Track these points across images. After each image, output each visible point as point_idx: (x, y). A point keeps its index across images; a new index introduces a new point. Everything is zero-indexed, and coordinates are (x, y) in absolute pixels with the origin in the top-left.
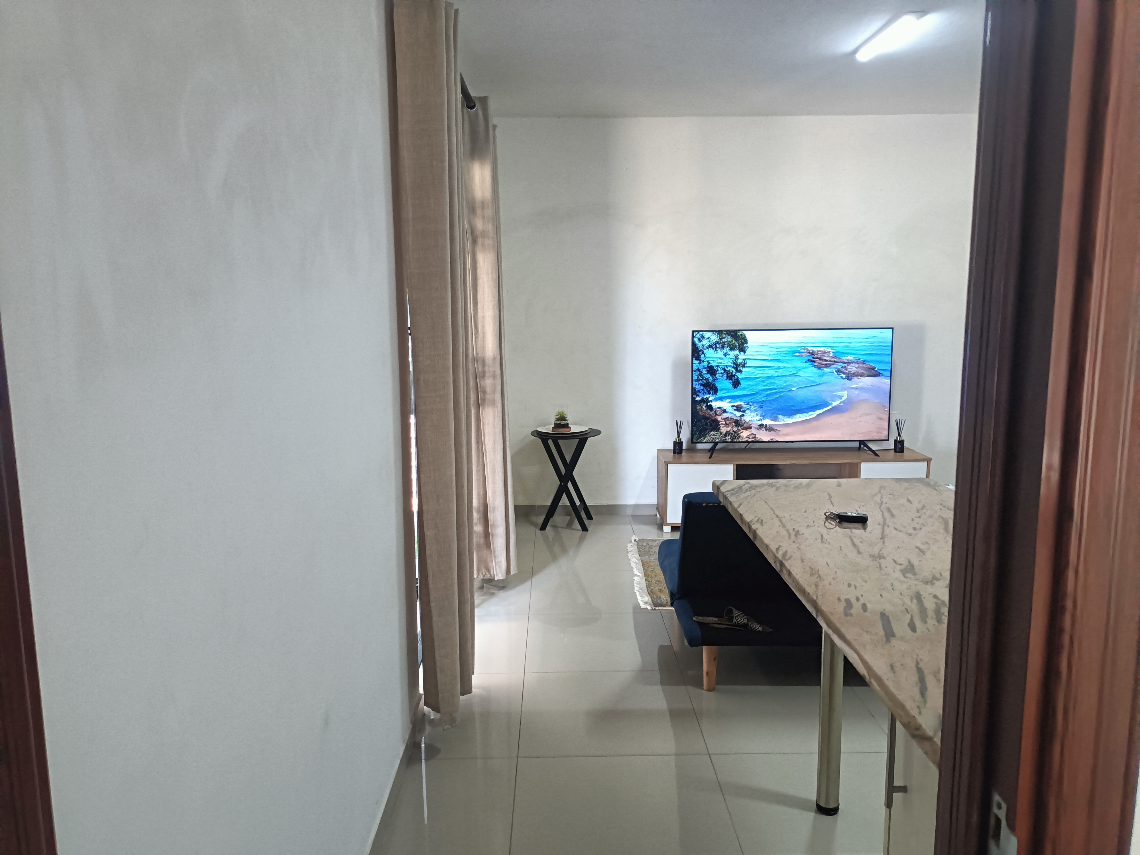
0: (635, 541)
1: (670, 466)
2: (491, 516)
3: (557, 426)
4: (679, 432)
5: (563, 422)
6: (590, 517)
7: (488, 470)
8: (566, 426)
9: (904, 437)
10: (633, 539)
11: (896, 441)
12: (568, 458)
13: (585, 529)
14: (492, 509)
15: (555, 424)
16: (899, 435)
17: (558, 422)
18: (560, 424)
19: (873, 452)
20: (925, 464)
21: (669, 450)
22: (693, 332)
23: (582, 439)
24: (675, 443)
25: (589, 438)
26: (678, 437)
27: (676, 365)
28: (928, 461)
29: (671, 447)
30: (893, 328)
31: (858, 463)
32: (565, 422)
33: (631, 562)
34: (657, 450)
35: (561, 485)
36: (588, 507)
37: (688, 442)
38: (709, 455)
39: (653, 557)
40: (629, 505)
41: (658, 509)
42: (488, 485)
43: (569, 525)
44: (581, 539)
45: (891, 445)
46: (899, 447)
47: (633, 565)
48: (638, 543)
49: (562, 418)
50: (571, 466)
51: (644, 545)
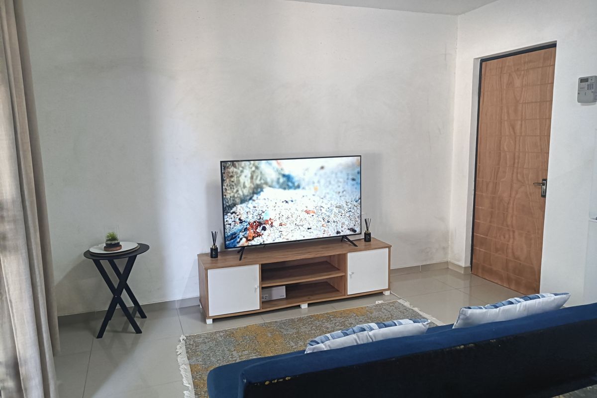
0: (183, 340)
1: (209, 271)
2: (22, 371)
3: (108, 247)
4: (214, 241)
5: (113, 242)
6: (143, 316)
7: (16, 321)
8: (118, 245)
9: (370, 231)
10: (181, 339)
11: (365, 234)
12: (121, 270)
13: (138, 331)
14: (23, 362)
15: (106, 244)
16: (368, 230)
17: (109, 242)
18: (111, 244)
19: (351, 242)
20: (387, 249)
21: (206, 254)
22: (221, 162)
23: (131, 256)
24: (212, 249)
25: (138, 256)
26: (214, 245)
27: (209, 188)
28: (389, 247)
29: (209, 251)
30: (361, 156)
31: (345, 254)
32: (116, 242)
33: (180, 369)
34: (198, 255)
35: (114, 297)
36: (141, 307)
37: (221, 247)
38: (239, 256)
39: (200, 359)
40: (177, 300)
41: (200, 300)
42: (17, 337)
43: (125, 330)
44: (135, 344)
45: (362, 236)
46: (368, 237)
47: (182, 372)
48: (186, 342)
49: (113, 238)
50: (124, 277)
51: (191, 343)
